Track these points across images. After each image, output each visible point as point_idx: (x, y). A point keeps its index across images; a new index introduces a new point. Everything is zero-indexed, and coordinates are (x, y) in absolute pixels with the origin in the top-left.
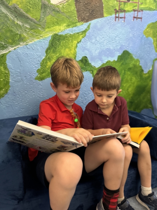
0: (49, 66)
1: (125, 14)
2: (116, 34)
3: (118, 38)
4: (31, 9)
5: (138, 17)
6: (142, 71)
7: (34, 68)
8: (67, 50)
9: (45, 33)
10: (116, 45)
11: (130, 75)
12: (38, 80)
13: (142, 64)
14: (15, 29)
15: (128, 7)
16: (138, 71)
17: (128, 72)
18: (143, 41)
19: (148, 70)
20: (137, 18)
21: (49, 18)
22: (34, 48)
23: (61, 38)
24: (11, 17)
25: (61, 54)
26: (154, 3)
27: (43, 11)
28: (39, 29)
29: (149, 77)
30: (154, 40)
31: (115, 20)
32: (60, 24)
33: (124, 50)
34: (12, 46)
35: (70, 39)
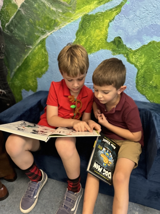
8: (97, 31)
9: (76, 15)
14: (51, 16)
22: (65, 32)
23: (91, 18)
25: (90, 36)
28: (70, 11)
34: (49, 31)
35: (101, 18)
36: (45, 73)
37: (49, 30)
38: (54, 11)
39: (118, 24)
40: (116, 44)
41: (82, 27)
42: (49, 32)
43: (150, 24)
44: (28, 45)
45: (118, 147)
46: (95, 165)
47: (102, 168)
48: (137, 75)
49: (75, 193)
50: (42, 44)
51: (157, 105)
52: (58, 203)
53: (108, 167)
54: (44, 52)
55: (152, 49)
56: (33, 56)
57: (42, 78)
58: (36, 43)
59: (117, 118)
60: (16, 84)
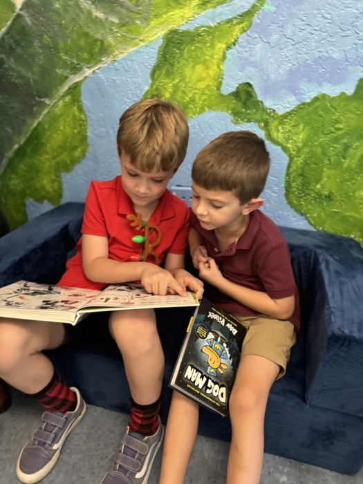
8: (199, 68)
9: (150, 30)
14: (93, 30)
22: (127, 68)
23: (185, 38)
25: (183, 79)
28: (138, 22)
34: (89, 66)
35: (207, 39)
36: (79, 162)
37: (88, 64)
38: (101, 20)
39: (245, 55)
40: (240, 100)
41: (166, 60)
42: (89, 68)
43: (317, 56)
44: (40, 97)
45: (242, 331)
46: (190, 373)
47: (205, 379)
48: (288, 169)
49: (146, 438)
50: (73, 96)
51: (331, 236)
52: (107, 460)
53: (218, 376)
54: (77, 113)
55: (321, 113)
56: (53, 122)
57: (73, 173)
58: (58, 91)
59: (241, 266)
60: (12, 187)
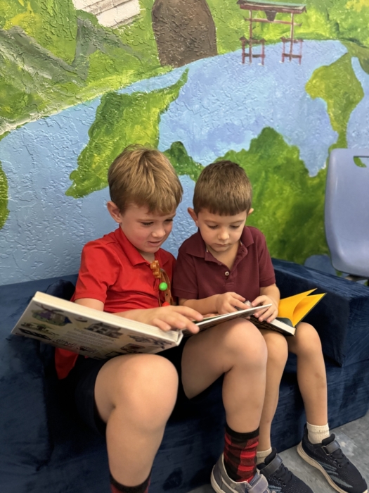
0: (97, 164)
1: (264, 48)
2: (245, 93)
3: (250, 101)
4: (54, 38)
5: (293, 53)
6: (306, 171)
7: (64, 170)
8: (138, 128)
9: (88, 90)
10: (247, 116)
11: (278, 181)
12: (72, 195)
13: (304, 156)
14: (18, 83)
15: (271, 33)
16: (295, 172)
17: (275, 176)
18: (305, 106)
19: (318, 170)
20: (290, 56)
21: (94, 57)
22: (61, 125)
23: (123, 101)
24: (8, 56)
25: (123, 137)
26: (327, 25)
27: (82, 42)
28: (74, 81)
29: (321, 185)
30: (328, 104)
31: (241, 60)
32: (120, 70)
33: (264, 126)
34: (12, 120)
35: (143, 103)
38: (29, 74)
41: (105, 119)
42: (12, 123)
